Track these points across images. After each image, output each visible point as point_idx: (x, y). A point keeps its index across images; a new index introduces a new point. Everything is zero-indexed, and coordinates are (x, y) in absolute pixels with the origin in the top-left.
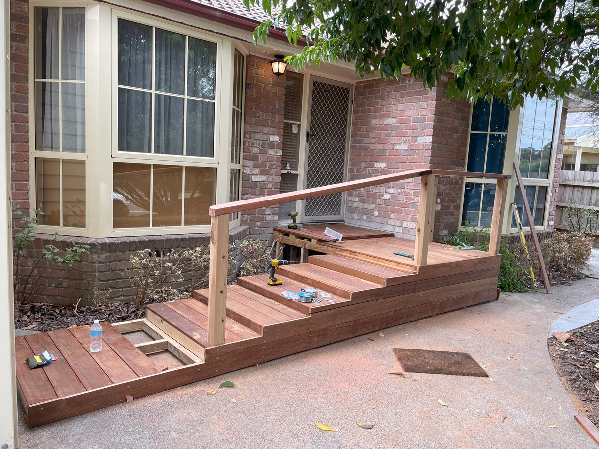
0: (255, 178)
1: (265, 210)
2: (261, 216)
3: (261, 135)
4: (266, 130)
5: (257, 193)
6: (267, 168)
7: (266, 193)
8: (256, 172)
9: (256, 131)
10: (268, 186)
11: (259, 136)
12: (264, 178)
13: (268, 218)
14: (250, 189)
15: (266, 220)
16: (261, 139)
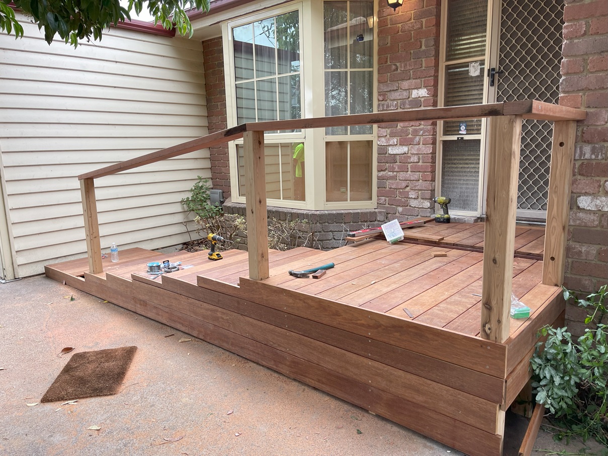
0: (392, 151)
1: (408, 192)
2: (403, 200)
3: (398, 94)
4: (405, 84)
5: (397, 169)
6: (410, 136)
7: (409, 169)
8: (394, 143)
9: (392, 89)
10: (412, 160)
11: (396, 95)
12: (405, 149)
13: (414, 203)
14: (387, 165)
15: (410, 206)
16: (400, 97)
